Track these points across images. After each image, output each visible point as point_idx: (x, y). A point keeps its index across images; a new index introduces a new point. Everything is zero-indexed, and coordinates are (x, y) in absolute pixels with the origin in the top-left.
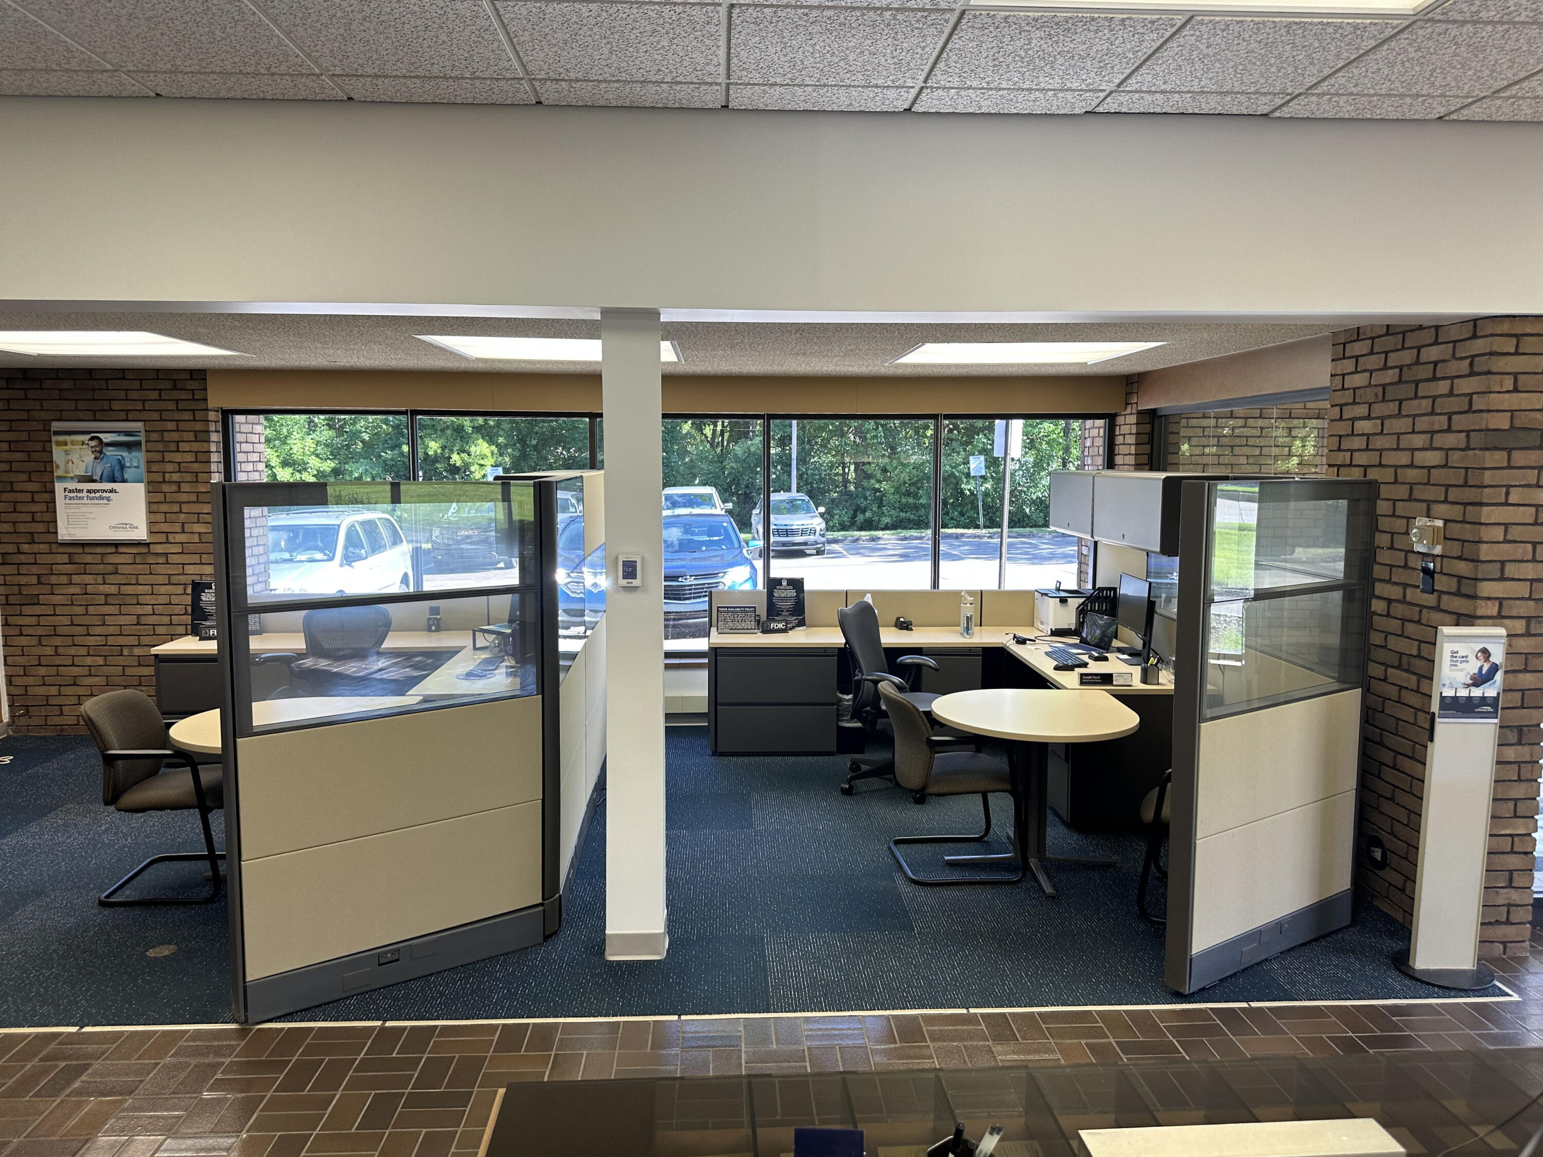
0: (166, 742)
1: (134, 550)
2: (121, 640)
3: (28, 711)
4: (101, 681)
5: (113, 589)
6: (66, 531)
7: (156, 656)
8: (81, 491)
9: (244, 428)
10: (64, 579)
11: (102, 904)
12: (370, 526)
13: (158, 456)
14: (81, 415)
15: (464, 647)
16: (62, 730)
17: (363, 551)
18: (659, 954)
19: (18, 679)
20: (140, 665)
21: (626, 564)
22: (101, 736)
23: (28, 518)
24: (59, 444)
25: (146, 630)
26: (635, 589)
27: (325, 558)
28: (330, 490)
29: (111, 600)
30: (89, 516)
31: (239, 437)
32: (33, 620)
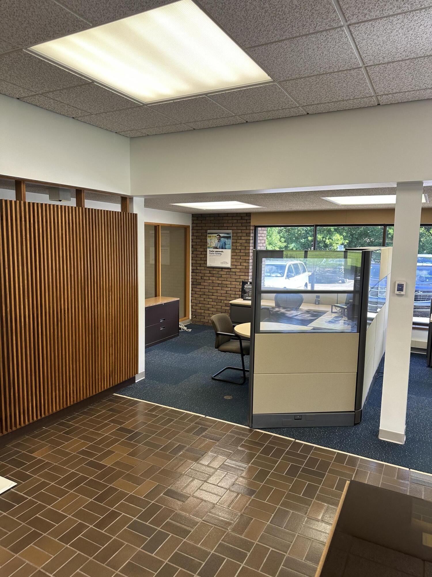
0: (233, 331)
1: (226, 270)
2: (221, 298)
3: (196, 317)
4: (215, 310)
5: (220, 282)
6: (209, 264)
7: (231, 304)
8: (214, 251)
9: (261, 232)
10: (208, 278)
11: (213, 379)
12: (296, 265)
13: (235, 241)
14: (216, 228)
15: (328, 311)
16: (204, 323)
17: (293, 274)
18: (401, 442)
19: (194, 307)
20: (226, 306)
21: (399, 285)
22: (216, 327)
23: (200, 259)
24: (209, 237)
25: (228, 295)
26: (402, 295)
27: (281, 276)
28: (284, 253)
29: (219, 285)
30: (215, 259)
31: (259, 235)
32: (199, 290)
